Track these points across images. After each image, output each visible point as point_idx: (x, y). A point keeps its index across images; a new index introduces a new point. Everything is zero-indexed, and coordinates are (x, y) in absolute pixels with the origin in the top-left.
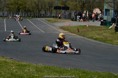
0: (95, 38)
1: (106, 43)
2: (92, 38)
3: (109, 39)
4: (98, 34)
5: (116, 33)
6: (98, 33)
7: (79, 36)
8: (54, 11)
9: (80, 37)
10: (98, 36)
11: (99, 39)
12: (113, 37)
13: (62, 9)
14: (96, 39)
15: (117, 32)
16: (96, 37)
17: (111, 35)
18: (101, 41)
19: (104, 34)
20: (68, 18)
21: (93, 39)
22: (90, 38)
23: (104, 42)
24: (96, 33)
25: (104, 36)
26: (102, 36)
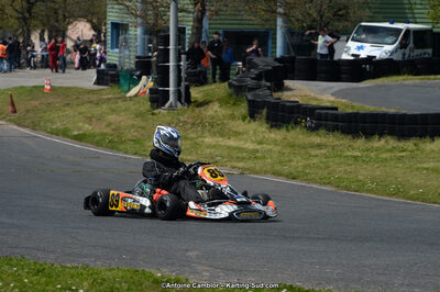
0: (76, 133)
1: (119, 150)
2: (65, 133)
3: (129, 136)
4: (89, 120)
5: (156, 111)
6: (89, 115)
7: (15, 127)
9: (22, 129)
10: (87, 127)
11: (93, 135)
12: (144, 128)
14: (79, 138)
15: (157, 108)
16: (79, 129)
17: (138, 122)
18: (98, 144)
19: (112, 118)
21: (68, 137)
22: (56, 133)
23: (112, 148)
24: (80, 113)
25: (109, 125)
26: (104, 124)
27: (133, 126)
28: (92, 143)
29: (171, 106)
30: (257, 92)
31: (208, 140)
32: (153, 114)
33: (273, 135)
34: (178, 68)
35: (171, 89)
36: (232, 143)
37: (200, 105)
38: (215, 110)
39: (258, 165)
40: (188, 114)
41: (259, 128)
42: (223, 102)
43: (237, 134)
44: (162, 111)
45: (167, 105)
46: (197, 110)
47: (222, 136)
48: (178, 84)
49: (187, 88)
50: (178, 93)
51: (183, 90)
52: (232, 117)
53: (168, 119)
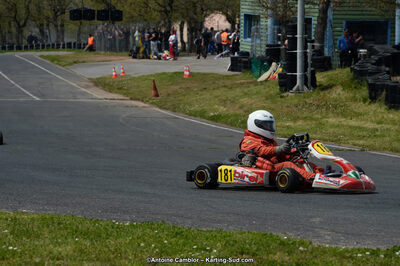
0: (212, 114)
2: (202, 115)
4: (224, 102)
5: (284, 94)
6: (224, 98)
7: (157, 109)
8: (72, 27)
9: (163, 111)
10: (222, 109)
11: (227, 116)
12: (273, 110)
13: (98, 19)
14: (215, 119)
15: (286, 91)
16: (215, 110)
18: (232, 124)
19: (245, 100)
20: (121, 51)
21: (205, 118)
22: (194, 114)
24: (216, 97)
25: (242, 107)
26: (237, 106)
28: (226, 123)
29: (298, 89)
30: (377, 76)
31: (332, 120)
32: (282, 97)
33: (391, 116)
34: (305, 55)
35: (299, 74)
36: (353, 122)
37: (325, 88)
38: (338, 93)
39: (377, 143)
40: (313, 97)
41: (378, 109)
42: (345, 86)
43: (358, 115)
44: (290, 94)
45: (295, 89)
46: (322, 93)
47: (344, 116)
48: (305, 69)
49: (313, 74)
50: (305, 78)
51: (309, 75)
52: (354, 100)
53: (296, 101)
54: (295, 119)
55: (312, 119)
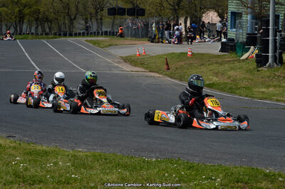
0: (208, 83)
1: (236, 94)
3: (242, 85)
4: (216, 74)
5: (260, 69)
6: (216, 71)
7: (169, 79)
8: (108, 20)
9: (173, 80)
10: (215, 79)
11: (219, 84)
12: (252, 80)
13: (128, 15)
14: (210, 86)
15: (261, 67)
16: (210, 80)
17: (248, 76)
18: (222, 90)
19: (231, 73)
20: (143, 37)
23: (231, 93)
24: (211, 70)
25: (229, 78)
26: (226, 77)
27: (245, 78)
28: (218, 89)
29: (270, 66)
32: (258, 71)
34: (275, 41)
35: (270, 54)
40: (280, 71)
44: (264, 69)
45: (267, 65)
48: (275, 50)
49: (281, 54)
51: (277, 56)
53: (268, 74)
54: (268, 87)
55: (279, 86)
